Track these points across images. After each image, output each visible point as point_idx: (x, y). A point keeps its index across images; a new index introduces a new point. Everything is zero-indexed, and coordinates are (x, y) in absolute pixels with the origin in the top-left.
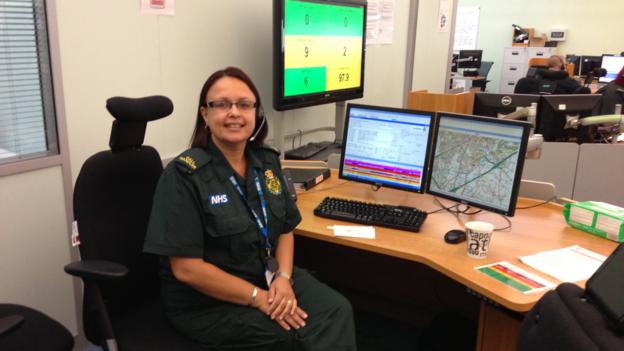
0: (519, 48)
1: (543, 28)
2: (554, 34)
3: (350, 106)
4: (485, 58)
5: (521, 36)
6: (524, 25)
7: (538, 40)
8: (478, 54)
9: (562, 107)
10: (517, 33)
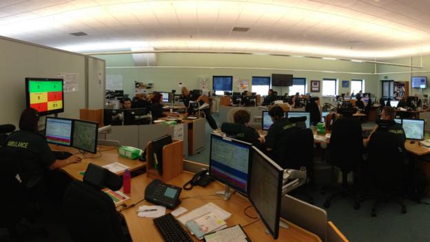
0: (137, 89)
1: (146, 82)
2: (149, 84)
3: (47, 118)
4: (125, 93)
5: (138, 85)
6: (139, 82)
7: (144, 86)
8: (122, 92)
9: (133, 113)
10: (136, 84)
